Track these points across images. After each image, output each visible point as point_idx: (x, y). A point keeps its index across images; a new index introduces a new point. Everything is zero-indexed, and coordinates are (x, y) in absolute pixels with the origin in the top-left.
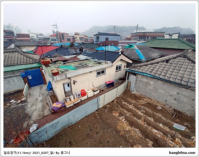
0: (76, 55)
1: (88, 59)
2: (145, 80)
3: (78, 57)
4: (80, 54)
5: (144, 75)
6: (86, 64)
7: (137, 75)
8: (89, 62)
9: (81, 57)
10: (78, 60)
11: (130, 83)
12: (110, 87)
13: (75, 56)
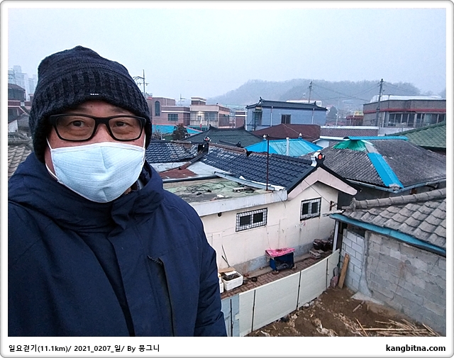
0: (185, 163)
1: (218, 177)
2: (394, 253)
3: (190, 168)
4: (199, 160)
5: (389, 235)
6: (209, 191)
7: (366, 235)
8: (218, 186)
9: (201, 169)
10: (190, 177)
11: (346, 260)
12: (280, 271)
13: (181, 164)
